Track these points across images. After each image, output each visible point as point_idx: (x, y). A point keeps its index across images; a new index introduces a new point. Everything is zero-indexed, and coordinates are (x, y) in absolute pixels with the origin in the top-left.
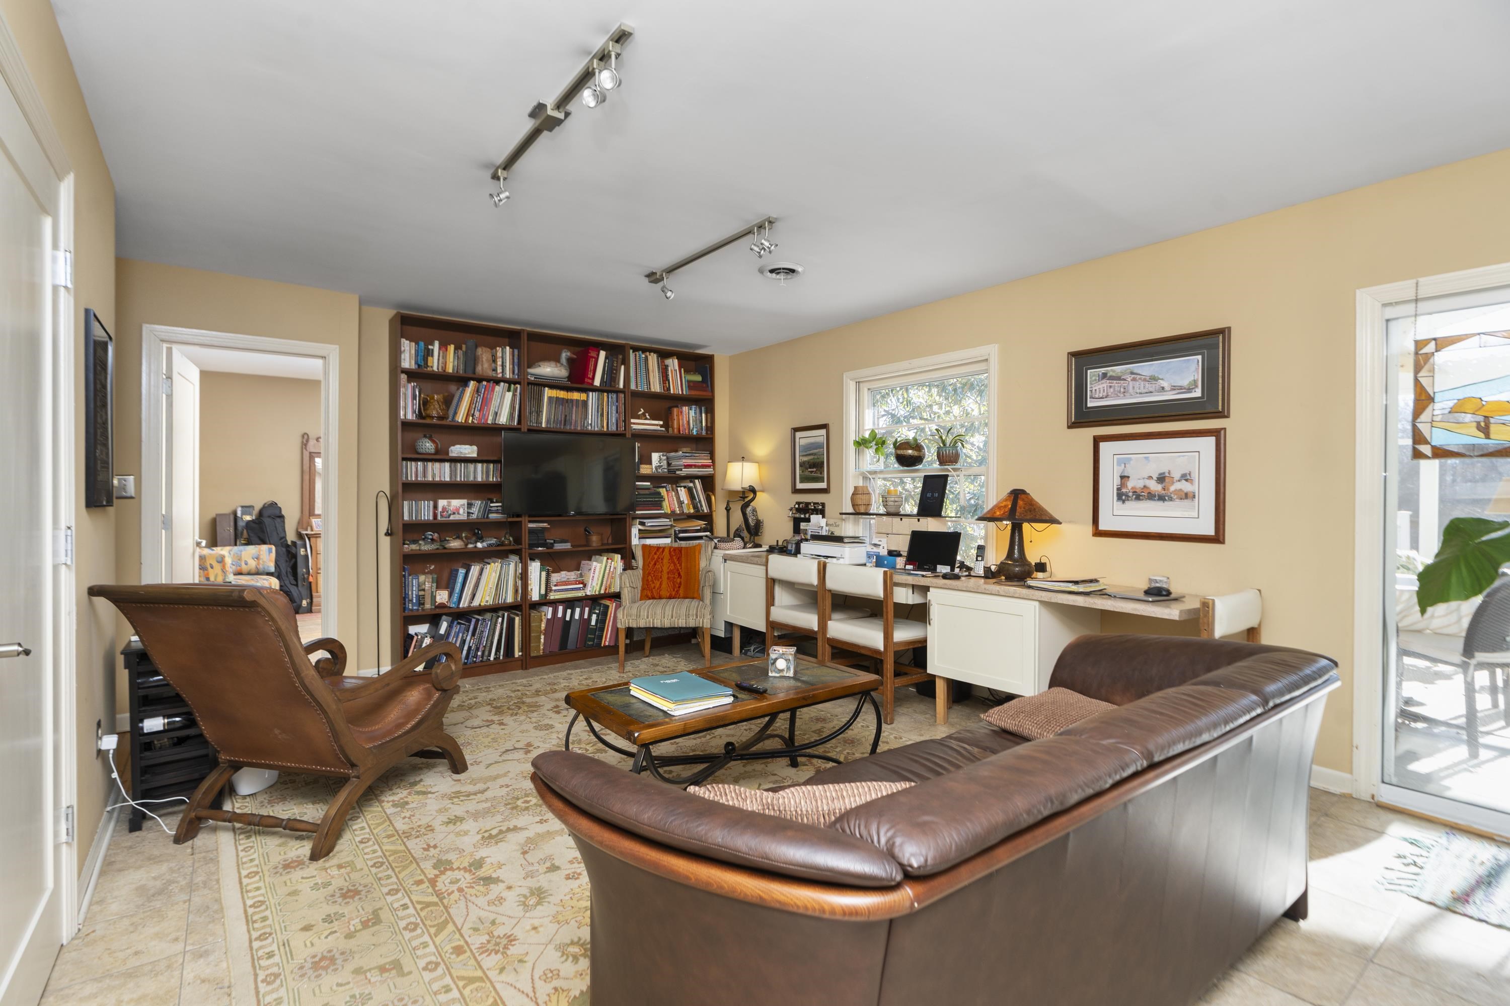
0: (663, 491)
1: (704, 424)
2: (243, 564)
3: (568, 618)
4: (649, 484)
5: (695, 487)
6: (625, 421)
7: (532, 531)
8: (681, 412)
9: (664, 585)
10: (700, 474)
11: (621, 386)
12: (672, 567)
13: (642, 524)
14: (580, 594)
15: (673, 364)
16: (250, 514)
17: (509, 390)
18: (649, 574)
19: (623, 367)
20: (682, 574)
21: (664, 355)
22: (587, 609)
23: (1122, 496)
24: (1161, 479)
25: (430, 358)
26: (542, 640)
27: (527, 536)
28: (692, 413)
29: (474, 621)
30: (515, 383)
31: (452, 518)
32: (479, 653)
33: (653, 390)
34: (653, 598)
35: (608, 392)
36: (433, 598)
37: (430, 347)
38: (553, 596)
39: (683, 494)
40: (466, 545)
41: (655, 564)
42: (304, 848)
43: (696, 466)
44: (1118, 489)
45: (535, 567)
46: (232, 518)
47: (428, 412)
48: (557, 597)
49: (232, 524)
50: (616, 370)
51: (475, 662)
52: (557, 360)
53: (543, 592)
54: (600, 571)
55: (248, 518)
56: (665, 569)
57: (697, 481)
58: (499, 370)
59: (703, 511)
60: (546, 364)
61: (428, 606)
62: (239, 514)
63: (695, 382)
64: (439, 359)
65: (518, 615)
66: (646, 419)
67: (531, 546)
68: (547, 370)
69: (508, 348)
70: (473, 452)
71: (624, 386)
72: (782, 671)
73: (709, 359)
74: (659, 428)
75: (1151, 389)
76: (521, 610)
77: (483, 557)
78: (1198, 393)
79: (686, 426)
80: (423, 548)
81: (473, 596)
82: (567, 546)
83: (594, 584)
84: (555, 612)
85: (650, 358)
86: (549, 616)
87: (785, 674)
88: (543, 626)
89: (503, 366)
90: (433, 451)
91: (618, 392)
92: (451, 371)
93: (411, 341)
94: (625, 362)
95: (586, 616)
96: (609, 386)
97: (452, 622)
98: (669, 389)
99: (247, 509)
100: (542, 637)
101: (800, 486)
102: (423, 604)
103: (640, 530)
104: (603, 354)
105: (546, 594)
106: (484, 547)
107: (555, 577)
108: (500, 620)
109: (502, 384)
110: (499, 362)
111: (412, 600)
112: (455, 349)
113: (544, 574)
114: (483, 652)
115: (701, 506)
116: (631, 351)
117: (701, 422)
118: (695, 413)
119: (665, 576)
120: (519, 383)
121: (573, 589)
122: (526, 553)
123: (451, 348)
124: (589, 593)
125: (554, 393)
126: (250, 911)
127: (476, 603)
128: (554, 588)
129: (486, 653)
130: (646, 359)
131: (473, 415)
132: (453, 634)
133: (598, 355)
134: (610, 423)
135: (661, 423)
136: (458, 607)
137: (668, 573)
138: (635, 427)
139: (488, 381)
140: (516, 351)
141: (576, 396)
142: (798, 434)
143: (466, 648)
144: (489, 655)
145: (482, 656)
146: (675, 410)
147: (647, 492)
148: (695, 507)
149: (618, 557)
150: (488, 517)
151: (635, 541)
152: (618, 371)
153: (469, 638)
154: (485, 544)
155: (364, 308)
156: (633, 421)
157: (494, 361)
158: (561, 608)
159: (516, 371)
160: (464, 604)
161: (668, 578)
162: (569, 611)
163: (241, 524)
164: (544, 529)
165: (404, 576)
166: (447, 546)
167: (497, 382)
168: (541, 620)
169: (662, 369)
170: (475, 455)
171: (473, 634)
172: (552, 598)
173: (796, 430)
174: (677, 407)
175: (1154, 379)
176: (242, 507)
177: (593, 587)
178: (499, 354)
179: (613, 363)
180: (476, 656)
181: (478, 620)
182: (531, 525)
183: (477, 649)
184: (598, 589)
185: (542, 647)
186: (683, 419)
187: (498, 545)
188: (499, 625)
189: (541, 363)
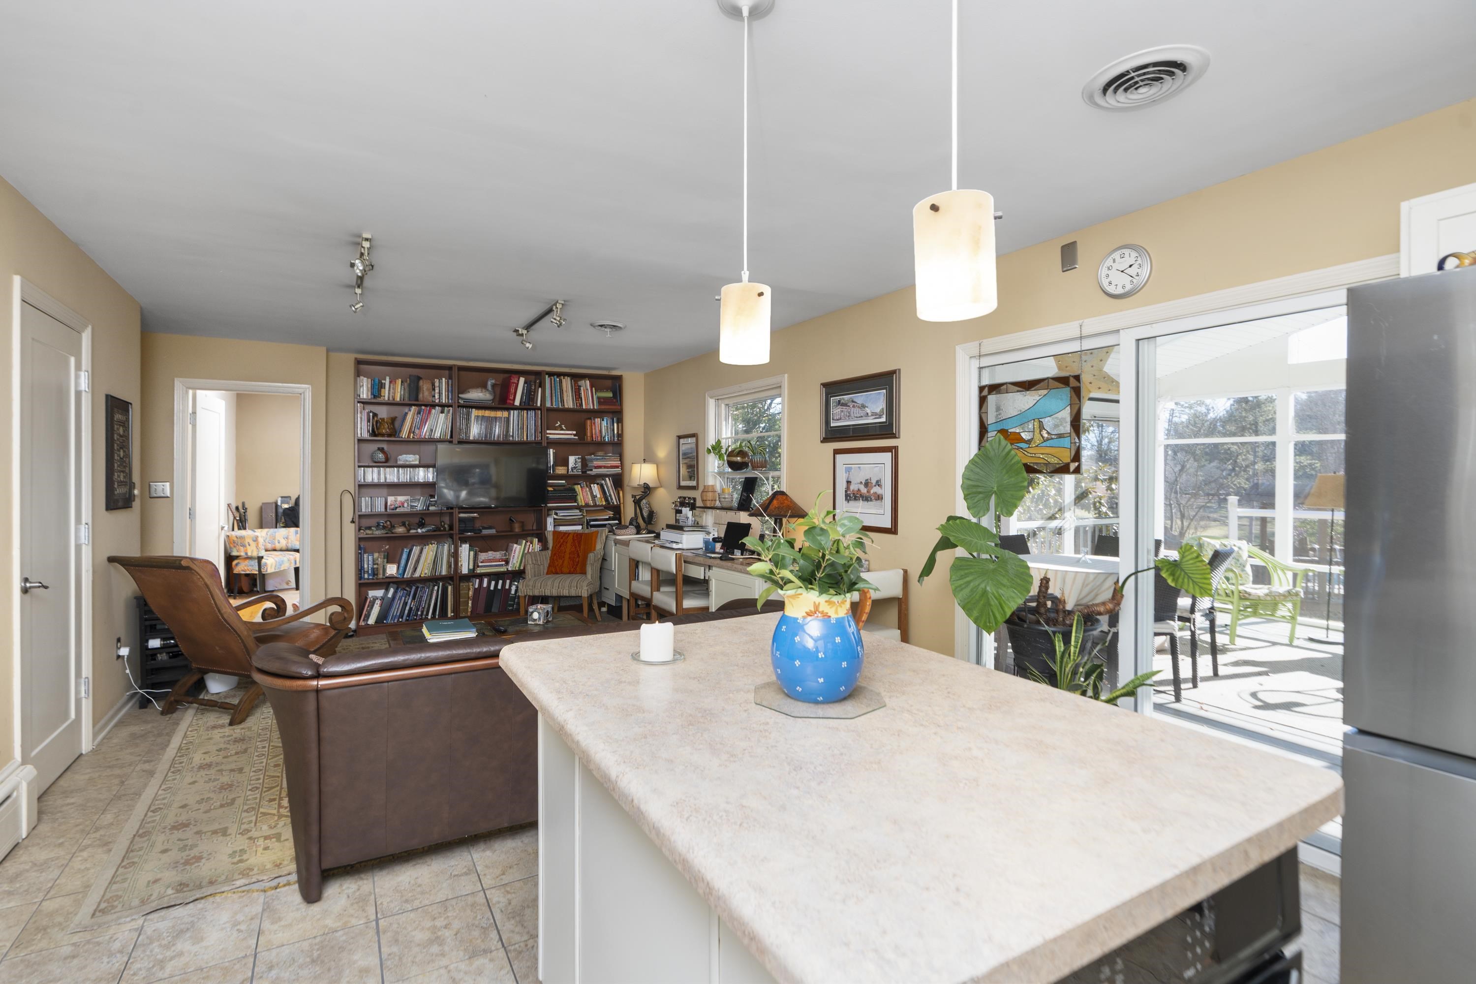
0: (578, 488)
1: (616, 432)
2: (277, 542)
3: (492, 588)
4: (564, 482)
5: (606, 484)
6: (541, 433)
7: (461, 520)
8: (594, 423)
9: (566, 563)
10: (608, 473)
11: (539, 404)
12: (573, 549)
13: (556, 514)
14: (503, 569)
15: (586, 384)
16: (288, 503)
17: (442, 412)
18: (555, 554)
19: (540, 389)
20: (580, 554)
21: (576, 377)
22: (508, 581)
23: (848, 497)
24: (867, 484)
25: (383, 390)
26: (470, 605)
27: (457, 523)
28: (604, 423)
29: (414, 588)
30: (448, 406)
31: (398, 510)
32: (419, 613)
33: (566, 406)
34: (557, 573)
35: (527, 409)
36: (384, 570)
37: (383, 381)
38: (479, 571)
39: (596, 488)
40: (408, 531)
41: (560, 546)
42: (226, 719)
43: (605, 467)
44: (846, 491)
45: (465, 549)
46: (274, 506)
47: (380, 431)
48: (482, 571)
49: (274, 510)
50: (534, 392)
51: (416, 619)
52: (484, 386)
53: (471, 567)
54: (520, 552)
55: (286, 506)
56: (568, 551)
57: (607, 479)
58: (437, 396)
59: (613, 503)
60: (474, 390)
61: (381, 576)
62: (279, 503)
63: (605, 398)
64: (389, 390)
65: (450, 585)
66: (562, 430)
67: (462, 531)
68: (475, 395)
69: (444, 379)
70: (416, 460)
71: (541, 405)
72: (535, 620)
73: (619, 378)
74: (572, 437)
75: (862, 415)
76: (453, 581)
77: (424, 540)
78: (883, 419)
79: (598, 434)
80: (375, 533)
81: (415, 569)
82: (493, 532)
83: (515, 562)
84: (481, 583)
85: (564, 381)
86: (477, 586)
87: (537, 622)
88: (471, 593)
89: (440, 393)
90: (383, 460)
91: (536, 409)
92: (398, 399)
93: (368, 378)
94: (542, 385)
95: (507, 587)
96: (528, 405)
97: (397, 589)
98: (581, 404)
99: (285, 498)
100: (470, 602)
101: (683, 483)
102: (377, 575)
103: (554, 519)
104: (522, 380)
105: (474, 569)
106: (423, 532)
107: (483, 556)
108: (436, 588)
109: (437, 408)
110: (437, 391)
111: (368, 572)
112: (402, 382)
113: (472, 553)
114: (422, 612)
115: (612, 499)
116: (547, 376)
117: (613, 430)
118: (607, 423)
119: (567, 556)
120: (451, 406)
121: (496, 566)
122: (456, 537)
123: (399, 381)
124: (510, 569)
125: (481, 413)
126: (183, 745)
127: (417, 575)
128: (480, 564)
129: (425, 613)
130: (561, 382)
131: (414, 432)
132: (397, 598)
133: (518, 381)
134: (529, 435)
135: (575, 432)
136: (403, 577)
137: (570, 554)
138: (551, 436)
139: (426, 406)
140: (450, 381)
141: (499, 414)
142: (682, 441)
143: (407, 608)
144: (427, 614)
145: (422, 615)
146: (589, 422)
147: (561, 488)
148: (607, 500)
149: (536, 540)
150: (428, 509)
151: (550, 527)
152: (536, 392)
153: (410, 601)
154: (424, 530)
155: (332, 354)
156: (548, 432)
157: (434, 389)
158: (486, 580)
159: (450, 397)
160: (407, 575)
161: (570, 558)
162: (493, 583)
163: (280, 511)
164: (474, 518)
165: (361, 553)
166: (393, 531)
167: (433, 406)
168: (469, 589)
169: (575, 389)
170: (417, 462)
171: (414, 598)
172: (478, 572)
173: (680, 437)
174: (590, 419)
175: (863, 406)
176: (282, 497)
177: (515, 563)
178: (437, 384)
179: (531, 386)
180: (416, 615)
181: (417, 588)
182: (462, 515)
183: (418, 610)
184: (518, 566)
185: (469, 610)
186: (595, 429)
187: (435, 531)
188: (435, 592)
189: (470, 390)
